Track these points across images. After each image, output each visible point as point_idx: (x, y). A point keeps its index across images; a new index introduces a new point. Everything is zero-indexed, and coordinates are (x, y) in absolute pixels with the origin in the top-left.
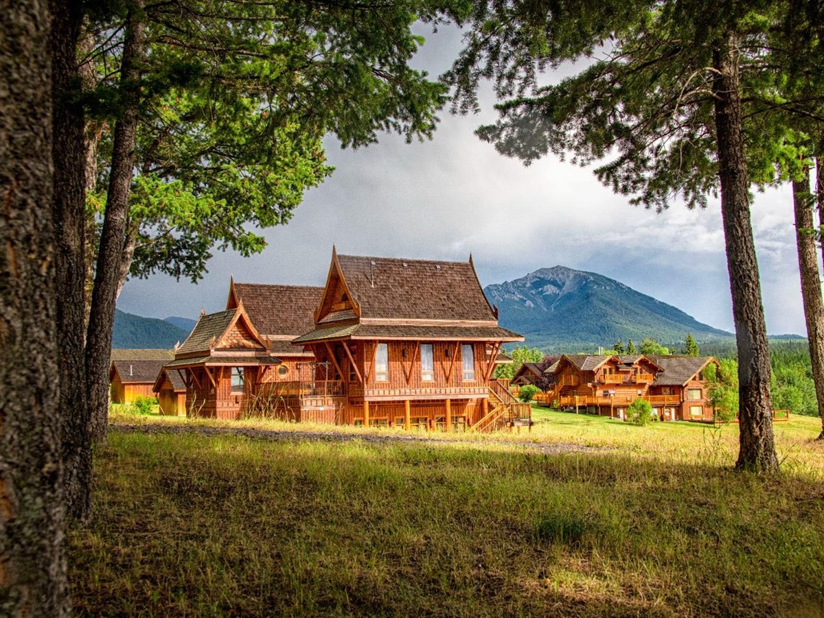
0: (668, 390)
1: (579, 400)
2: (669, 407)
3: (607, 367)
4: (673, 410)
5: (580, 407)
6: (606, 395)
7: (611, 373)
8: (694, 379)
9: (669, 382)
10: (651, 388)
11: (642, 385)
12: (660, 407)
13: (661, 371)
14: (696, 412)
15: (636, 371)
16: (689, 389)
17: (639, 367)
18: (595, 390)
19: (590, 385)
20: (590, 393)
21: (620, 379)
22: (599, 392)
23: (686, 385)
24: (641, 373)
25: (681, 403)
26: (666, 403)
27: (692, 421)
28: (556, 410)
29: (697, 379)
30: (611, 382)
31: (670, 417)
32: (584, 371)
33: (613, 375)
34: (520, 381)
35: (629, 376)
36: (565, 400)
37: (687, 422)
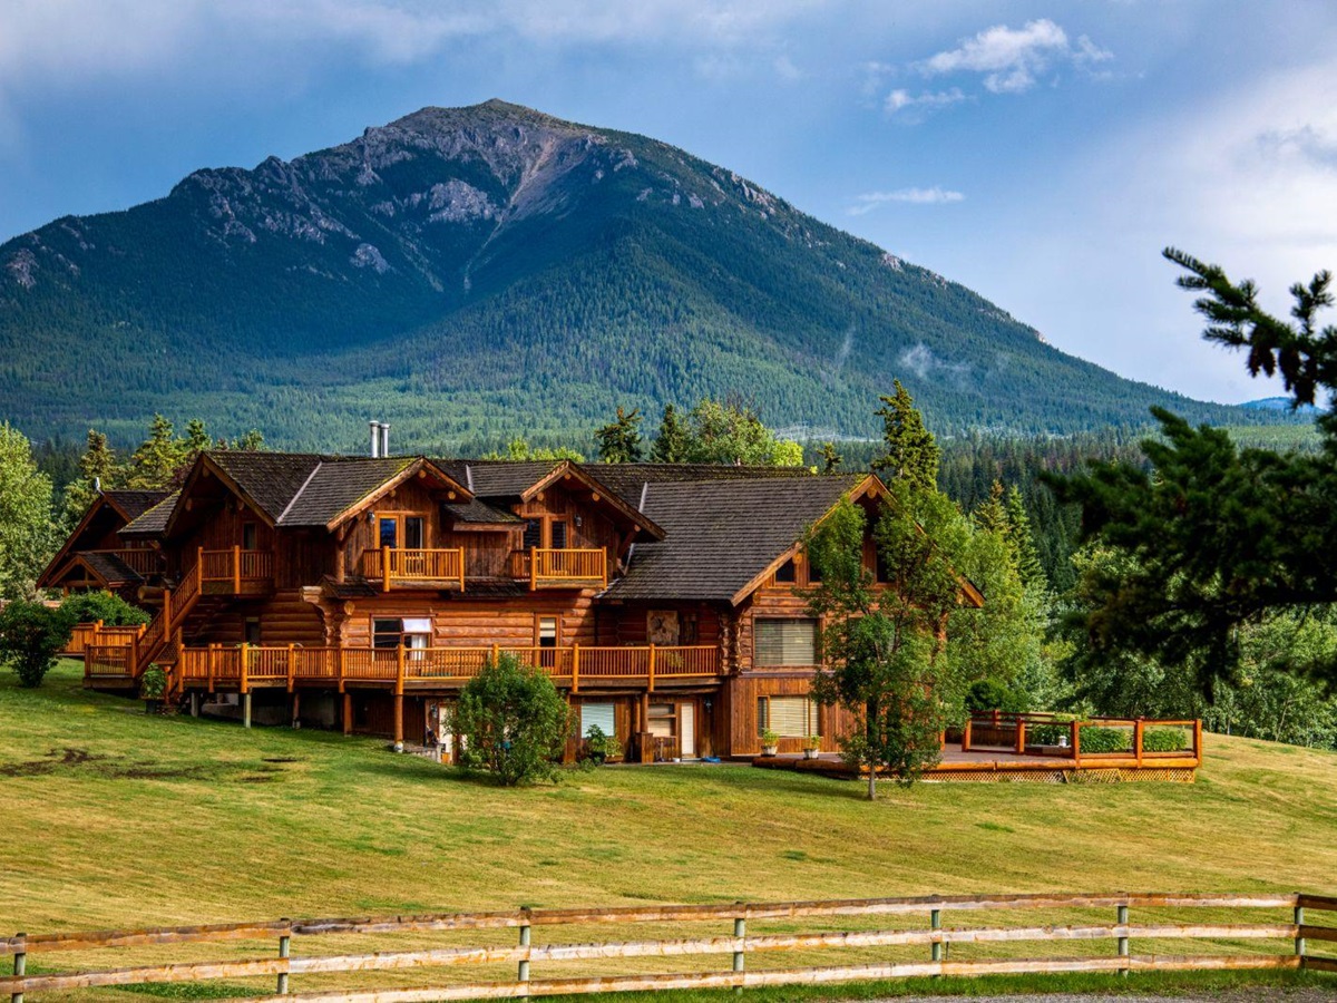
0: (672, 624)
1: (251, 663)
2: (669, 697)
3: (399, 516)
4: (687, 714)
5: (258, 694)
6: (390, 639)
7: (413, 540)
8: (786, 573)
9: (675, 589)
10: (599, 608)
11: (559, 599)
12: (628, 699)
13: (645, 537)
14: (789, 720)
15: (533, 536)
16: (761, 621)
17: (548, 518)
18: (339, 618)
19: (311, 593)
20: (314, 631)
21: (455, 565)
22: (357, 629)
23: (748, 602)
24: (558, 541)
25: (725, 681)
26: (653, 679)
27: (767, 763)
28: (155, 708)
29: (801, 575)
30: (415, 579)
31: (673, 744)
32: (289, 531)
33: (427, 551)
34: (79, 572)
35: (500, 555)
36: (195, 664)
37: (745, 769)
